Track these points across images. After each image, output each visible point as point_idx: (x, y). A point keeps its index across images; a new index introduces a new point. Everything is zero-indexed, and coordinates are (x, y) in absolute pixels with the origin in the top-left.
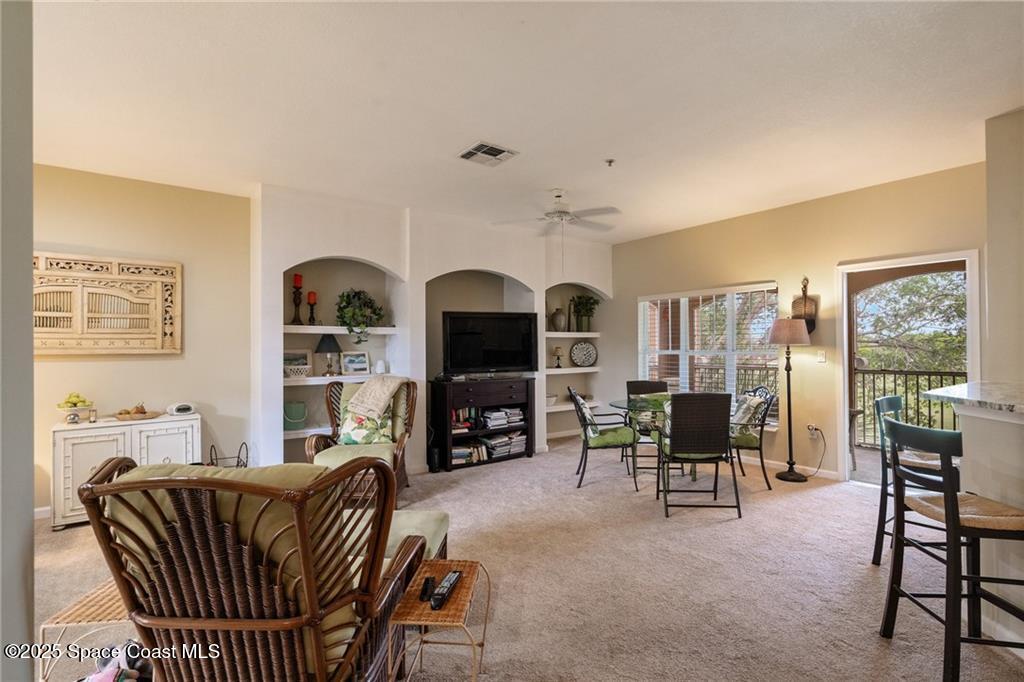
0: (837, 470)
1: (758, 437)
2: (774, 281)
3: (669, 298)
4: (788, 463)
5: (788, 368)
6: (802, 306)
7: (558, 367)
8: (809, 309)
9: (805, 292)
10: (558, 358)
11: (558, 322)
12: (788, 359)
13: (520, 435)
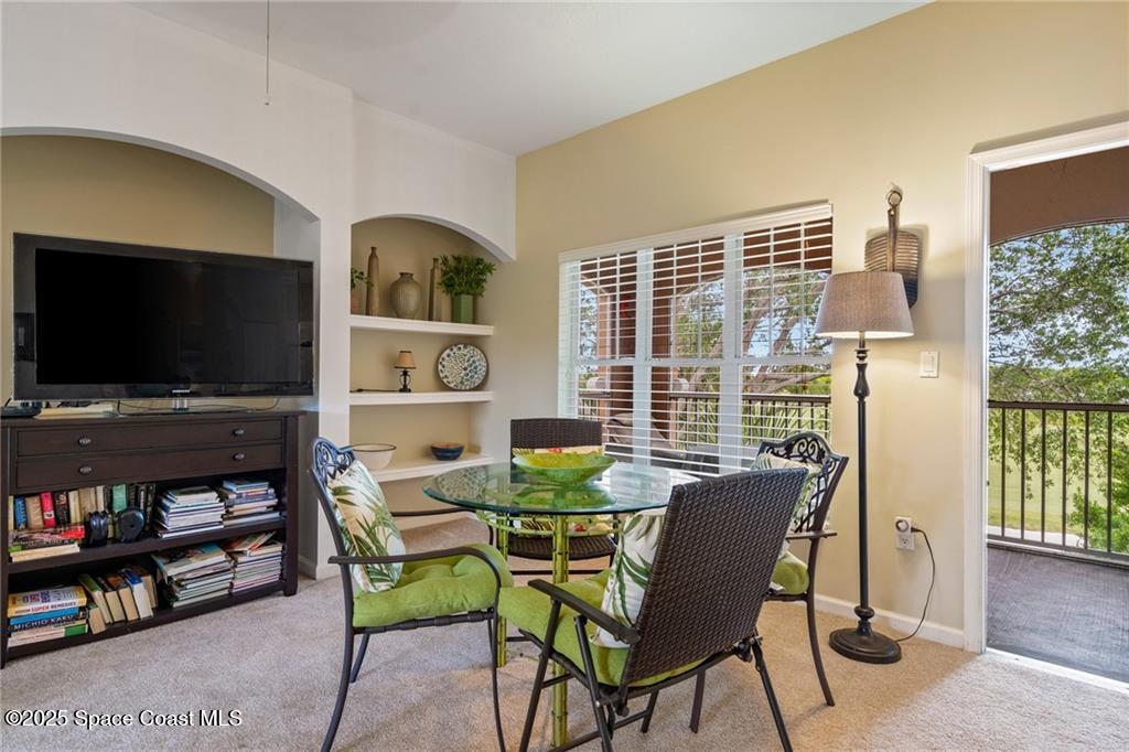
0: (961, 625)
1: (805, 566)
2: (826, 201)
3: (617, 250)
4: (858, 611)
5: (861, 391)
6: (889, 252)
7: (405, 389)
8: (903, 256)
9: (893, 219)
10: (405, 374)
11: (401, 299)
12: (861, 368)
13: (266, 544)
